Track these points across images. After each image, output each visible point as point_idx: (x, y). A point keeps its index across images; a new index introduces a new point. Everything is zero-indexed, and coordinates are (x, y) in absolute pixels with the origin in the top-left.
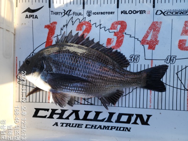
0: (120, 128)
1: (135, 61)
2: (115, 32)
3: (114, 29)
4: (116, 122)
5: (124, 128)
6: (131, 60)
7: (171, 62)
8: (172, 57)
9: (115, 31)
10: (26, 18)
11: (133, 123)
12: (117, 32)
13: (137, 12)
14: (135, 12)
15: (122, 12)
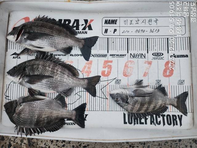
0: (70, 123)
5: (72, 123)
10: (13, 58)
13: (79, 55)
14: (77, 55)
15: (71, 55)
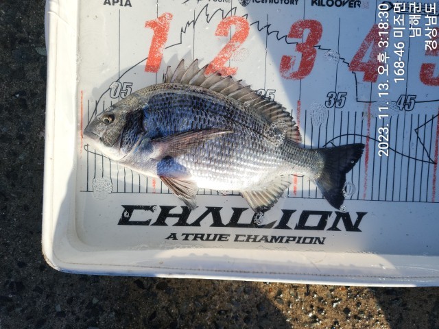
0: (305, 239)
1: (337, 104)
2: (299, 43)
3: (297, 37)
4: (297, 228)
5: (312, 238)
6: (330, 101)
7: (407, 107)
8: (409, 97)
9: (299, 41)
10: (105, 3)
11: (329, 229)
12: (303, 44)
13: (343, 3)
14: (339, 3)
15: (313, 2)
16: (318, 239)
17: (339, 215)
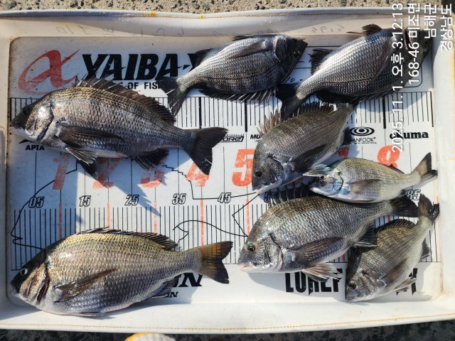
1: (180, 202)
5: (169, 293)
6: (175, 200)
7: (225, 200)
8: (227, 194)
10: (27, 149)
11: (181, 286)
16: (173, 293)
17: (187, 275)
